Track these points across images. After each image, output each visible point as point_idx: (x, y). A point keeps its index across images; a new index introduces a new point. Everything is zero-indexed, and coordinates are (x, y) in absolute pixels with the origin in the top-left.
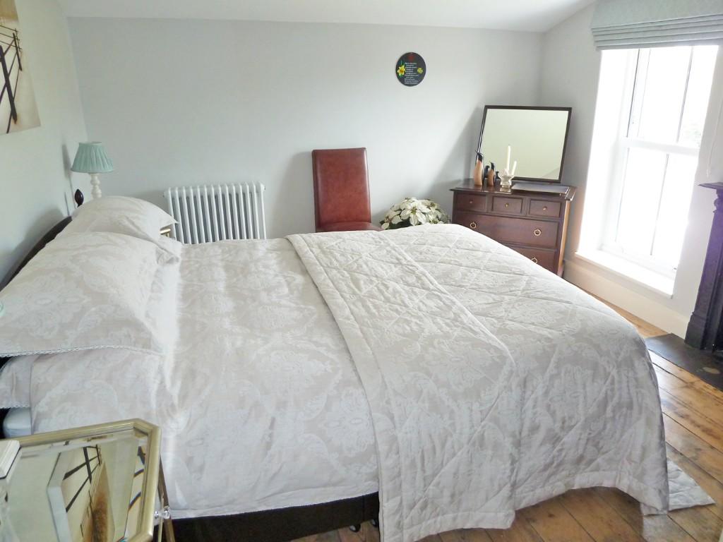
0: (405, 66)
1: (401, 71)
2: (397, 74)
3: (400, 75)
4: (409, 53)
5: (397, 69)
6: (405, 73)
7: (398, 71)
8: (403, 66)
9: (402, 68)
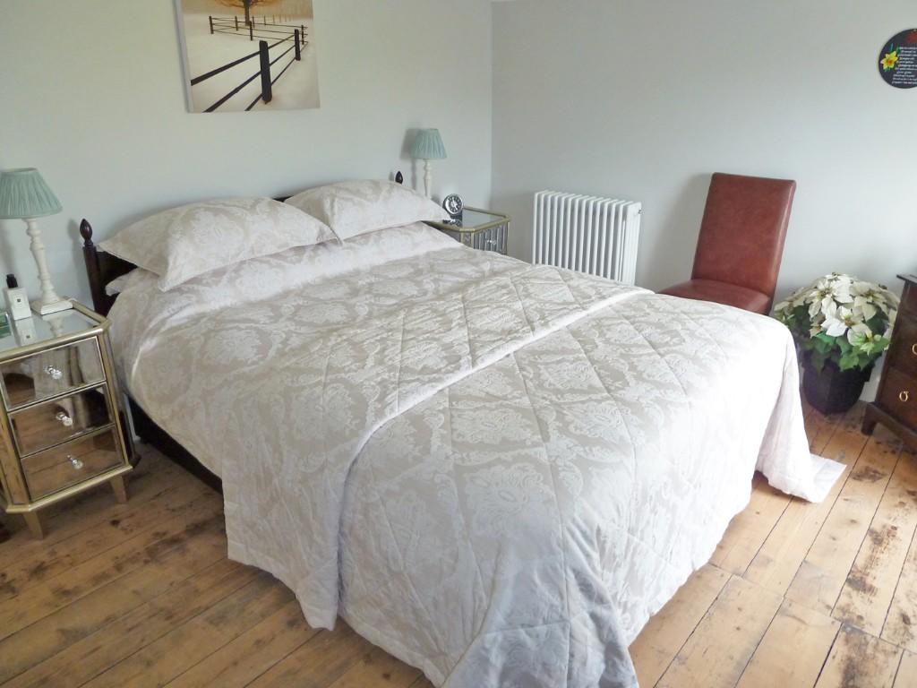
0: (899, 52)
1: (889, 62)
2: (881, 66)
3: (885, 67)
4: (912, 30)
5: (882, 56)
6: (896, 65)
7: (883, 62)
8: (894, 53)
9: (893, 56)
